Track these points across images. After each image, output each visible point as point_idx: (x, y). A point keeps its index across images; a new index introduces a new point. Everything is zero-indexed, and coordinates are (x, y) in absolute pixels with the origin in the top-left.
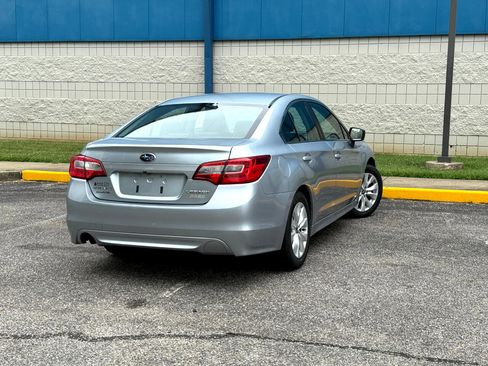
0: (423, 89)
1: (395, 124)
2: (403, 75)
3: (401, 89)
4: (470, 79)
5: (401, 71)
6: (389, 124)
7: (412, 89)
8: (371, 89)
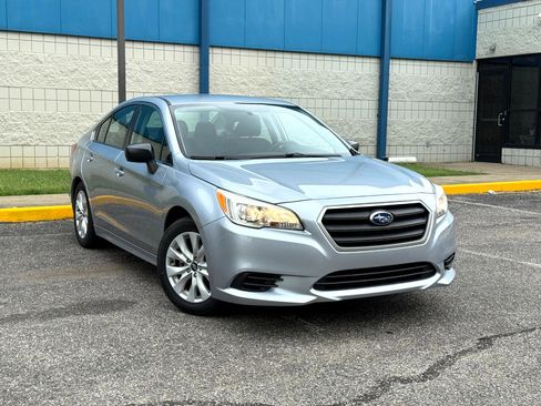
1: (23, 134)
2: (27, 78)
5: (25, 73)
6: (15, 135)
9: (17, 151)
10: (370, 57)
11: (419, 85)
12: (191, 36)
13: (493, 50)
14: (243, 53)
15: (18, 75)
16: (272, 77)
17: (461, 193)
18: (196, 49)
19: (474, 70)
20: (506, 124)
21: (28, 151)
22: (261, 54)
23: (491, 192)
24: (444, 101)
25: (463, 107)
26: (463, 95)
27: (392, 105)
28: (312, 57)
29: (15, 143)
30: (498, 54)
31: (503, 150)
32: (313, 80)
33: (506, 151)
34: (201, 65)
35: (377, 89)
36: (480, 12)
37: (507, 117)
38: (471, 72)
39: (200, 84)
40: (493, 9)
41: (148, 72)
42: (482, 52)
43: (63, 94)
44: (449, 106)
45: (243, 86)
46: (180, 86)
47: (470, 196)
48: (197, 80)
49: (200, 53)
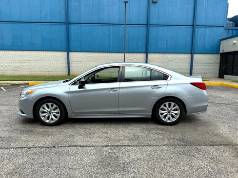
10: (189, 53)
12: (144, 51)
20: (226, 69)
24: (210, 63)
25: (216, 65)
26: (216, 62)
30: (224, 52)
32: (173, 59)
33: (225, 76)
35: (190, 61)
36: (221, 42)
37: (226, 67)
38: (218, 56)
40: (224, 41)
42: (221, 51)
44: (212, 64)
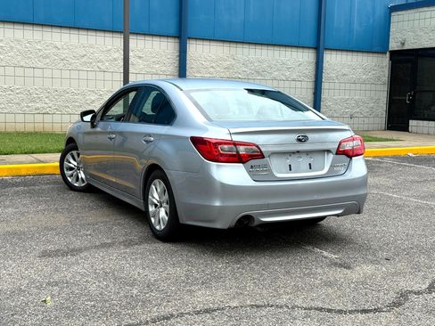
0: (66, 74)
1: (44, 105)
2: (48, 61)
3: (48, 73)
4: (103, 68)
5: (47, 57)
6: (38, 105)
7: (57, 73)
8: (19, 71)
9: (39, 118)
10: (309, 48)
11: (345, 71)
12: (173, 30)
13: (403, 44)
14: (213, 43)
15: (41, 59)
16: (233, 62)
17: (387, 155)
18: (177, 40)
19: (388, 59)
20: (412, 101)
21: (48, 118)
22: (227, 45)
23: (410, 154)
24: (364, 82)
25: (378, 88)
26: (379, 79)
27: (325, 85)
28: (265, 48)
29: (38, 112)
30: (406, 47)
31: (410, 121)
32: (265, 65)
33: (412, 123)
34: (180, 52)
35: (314, 73)
36: (393, 14)
37: (414, 96)
38: (385, 61)
39: (180, 67)
40: (403, 12)
41: (140, 57)
42: (394, 45)
43: (74, 74)
44: (368, 87)
45: (212, 70)
46: (164, 68)
47: (396, 157)
48: (177, 64)
49: (180, 43)
